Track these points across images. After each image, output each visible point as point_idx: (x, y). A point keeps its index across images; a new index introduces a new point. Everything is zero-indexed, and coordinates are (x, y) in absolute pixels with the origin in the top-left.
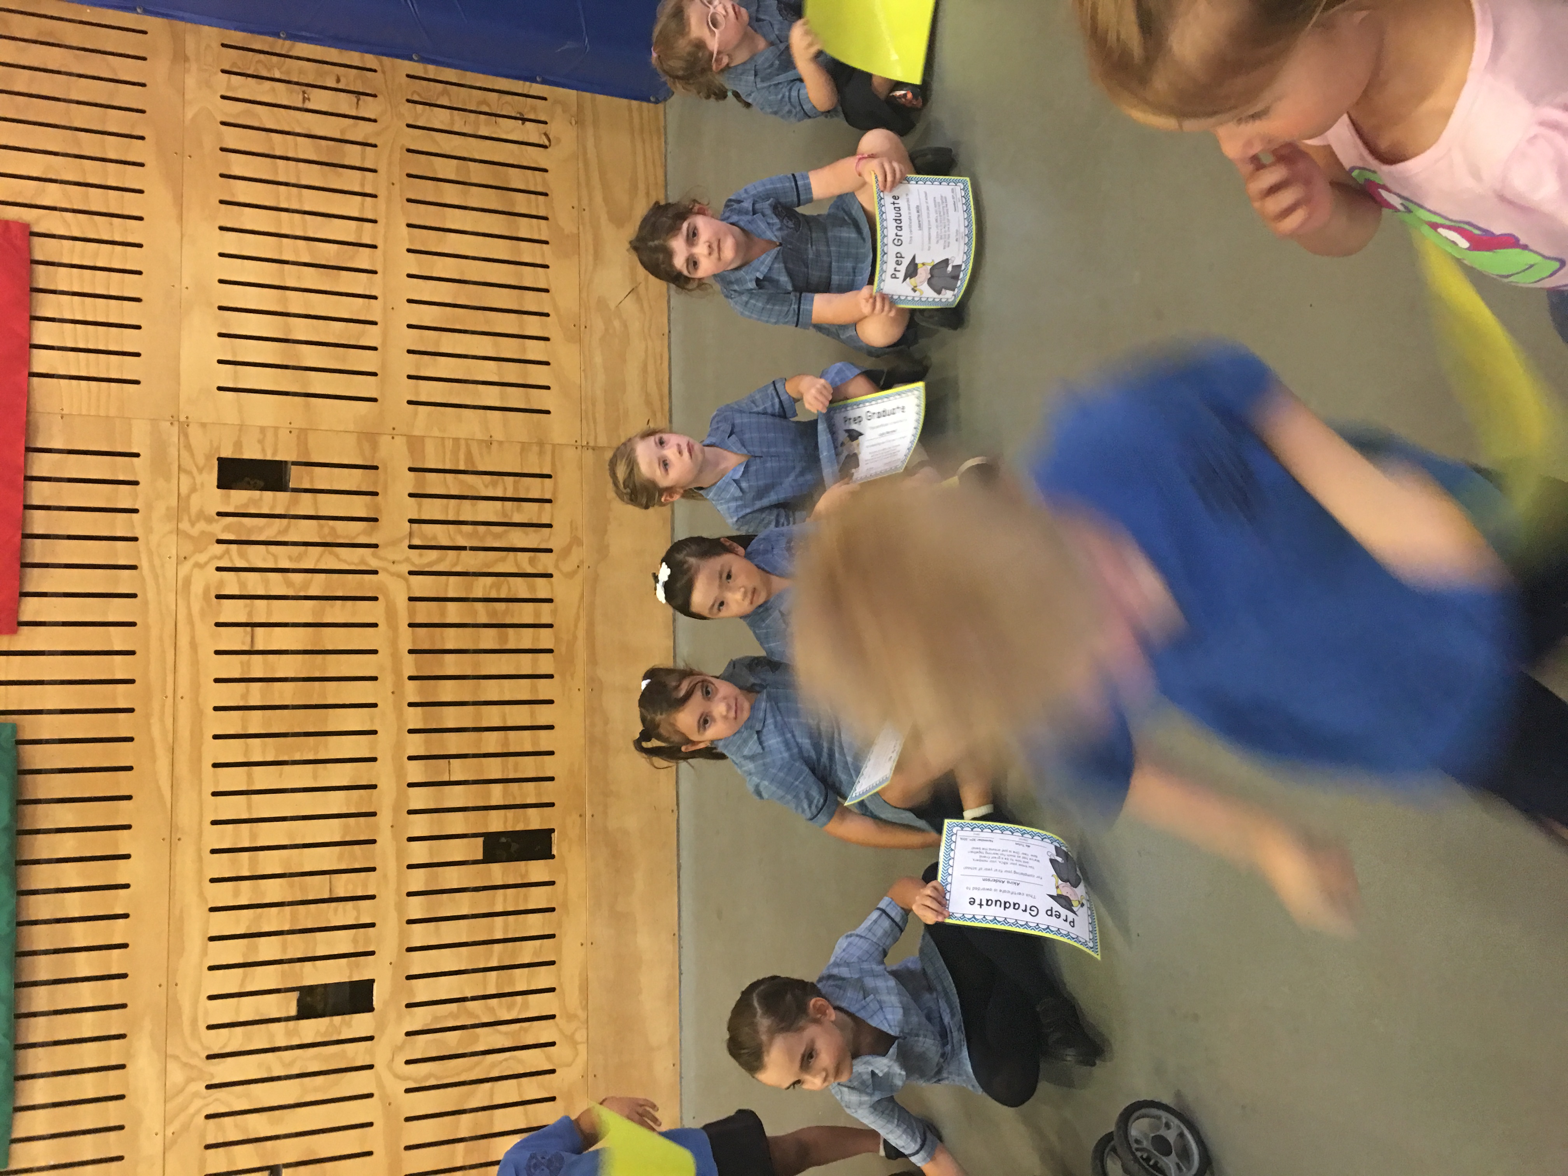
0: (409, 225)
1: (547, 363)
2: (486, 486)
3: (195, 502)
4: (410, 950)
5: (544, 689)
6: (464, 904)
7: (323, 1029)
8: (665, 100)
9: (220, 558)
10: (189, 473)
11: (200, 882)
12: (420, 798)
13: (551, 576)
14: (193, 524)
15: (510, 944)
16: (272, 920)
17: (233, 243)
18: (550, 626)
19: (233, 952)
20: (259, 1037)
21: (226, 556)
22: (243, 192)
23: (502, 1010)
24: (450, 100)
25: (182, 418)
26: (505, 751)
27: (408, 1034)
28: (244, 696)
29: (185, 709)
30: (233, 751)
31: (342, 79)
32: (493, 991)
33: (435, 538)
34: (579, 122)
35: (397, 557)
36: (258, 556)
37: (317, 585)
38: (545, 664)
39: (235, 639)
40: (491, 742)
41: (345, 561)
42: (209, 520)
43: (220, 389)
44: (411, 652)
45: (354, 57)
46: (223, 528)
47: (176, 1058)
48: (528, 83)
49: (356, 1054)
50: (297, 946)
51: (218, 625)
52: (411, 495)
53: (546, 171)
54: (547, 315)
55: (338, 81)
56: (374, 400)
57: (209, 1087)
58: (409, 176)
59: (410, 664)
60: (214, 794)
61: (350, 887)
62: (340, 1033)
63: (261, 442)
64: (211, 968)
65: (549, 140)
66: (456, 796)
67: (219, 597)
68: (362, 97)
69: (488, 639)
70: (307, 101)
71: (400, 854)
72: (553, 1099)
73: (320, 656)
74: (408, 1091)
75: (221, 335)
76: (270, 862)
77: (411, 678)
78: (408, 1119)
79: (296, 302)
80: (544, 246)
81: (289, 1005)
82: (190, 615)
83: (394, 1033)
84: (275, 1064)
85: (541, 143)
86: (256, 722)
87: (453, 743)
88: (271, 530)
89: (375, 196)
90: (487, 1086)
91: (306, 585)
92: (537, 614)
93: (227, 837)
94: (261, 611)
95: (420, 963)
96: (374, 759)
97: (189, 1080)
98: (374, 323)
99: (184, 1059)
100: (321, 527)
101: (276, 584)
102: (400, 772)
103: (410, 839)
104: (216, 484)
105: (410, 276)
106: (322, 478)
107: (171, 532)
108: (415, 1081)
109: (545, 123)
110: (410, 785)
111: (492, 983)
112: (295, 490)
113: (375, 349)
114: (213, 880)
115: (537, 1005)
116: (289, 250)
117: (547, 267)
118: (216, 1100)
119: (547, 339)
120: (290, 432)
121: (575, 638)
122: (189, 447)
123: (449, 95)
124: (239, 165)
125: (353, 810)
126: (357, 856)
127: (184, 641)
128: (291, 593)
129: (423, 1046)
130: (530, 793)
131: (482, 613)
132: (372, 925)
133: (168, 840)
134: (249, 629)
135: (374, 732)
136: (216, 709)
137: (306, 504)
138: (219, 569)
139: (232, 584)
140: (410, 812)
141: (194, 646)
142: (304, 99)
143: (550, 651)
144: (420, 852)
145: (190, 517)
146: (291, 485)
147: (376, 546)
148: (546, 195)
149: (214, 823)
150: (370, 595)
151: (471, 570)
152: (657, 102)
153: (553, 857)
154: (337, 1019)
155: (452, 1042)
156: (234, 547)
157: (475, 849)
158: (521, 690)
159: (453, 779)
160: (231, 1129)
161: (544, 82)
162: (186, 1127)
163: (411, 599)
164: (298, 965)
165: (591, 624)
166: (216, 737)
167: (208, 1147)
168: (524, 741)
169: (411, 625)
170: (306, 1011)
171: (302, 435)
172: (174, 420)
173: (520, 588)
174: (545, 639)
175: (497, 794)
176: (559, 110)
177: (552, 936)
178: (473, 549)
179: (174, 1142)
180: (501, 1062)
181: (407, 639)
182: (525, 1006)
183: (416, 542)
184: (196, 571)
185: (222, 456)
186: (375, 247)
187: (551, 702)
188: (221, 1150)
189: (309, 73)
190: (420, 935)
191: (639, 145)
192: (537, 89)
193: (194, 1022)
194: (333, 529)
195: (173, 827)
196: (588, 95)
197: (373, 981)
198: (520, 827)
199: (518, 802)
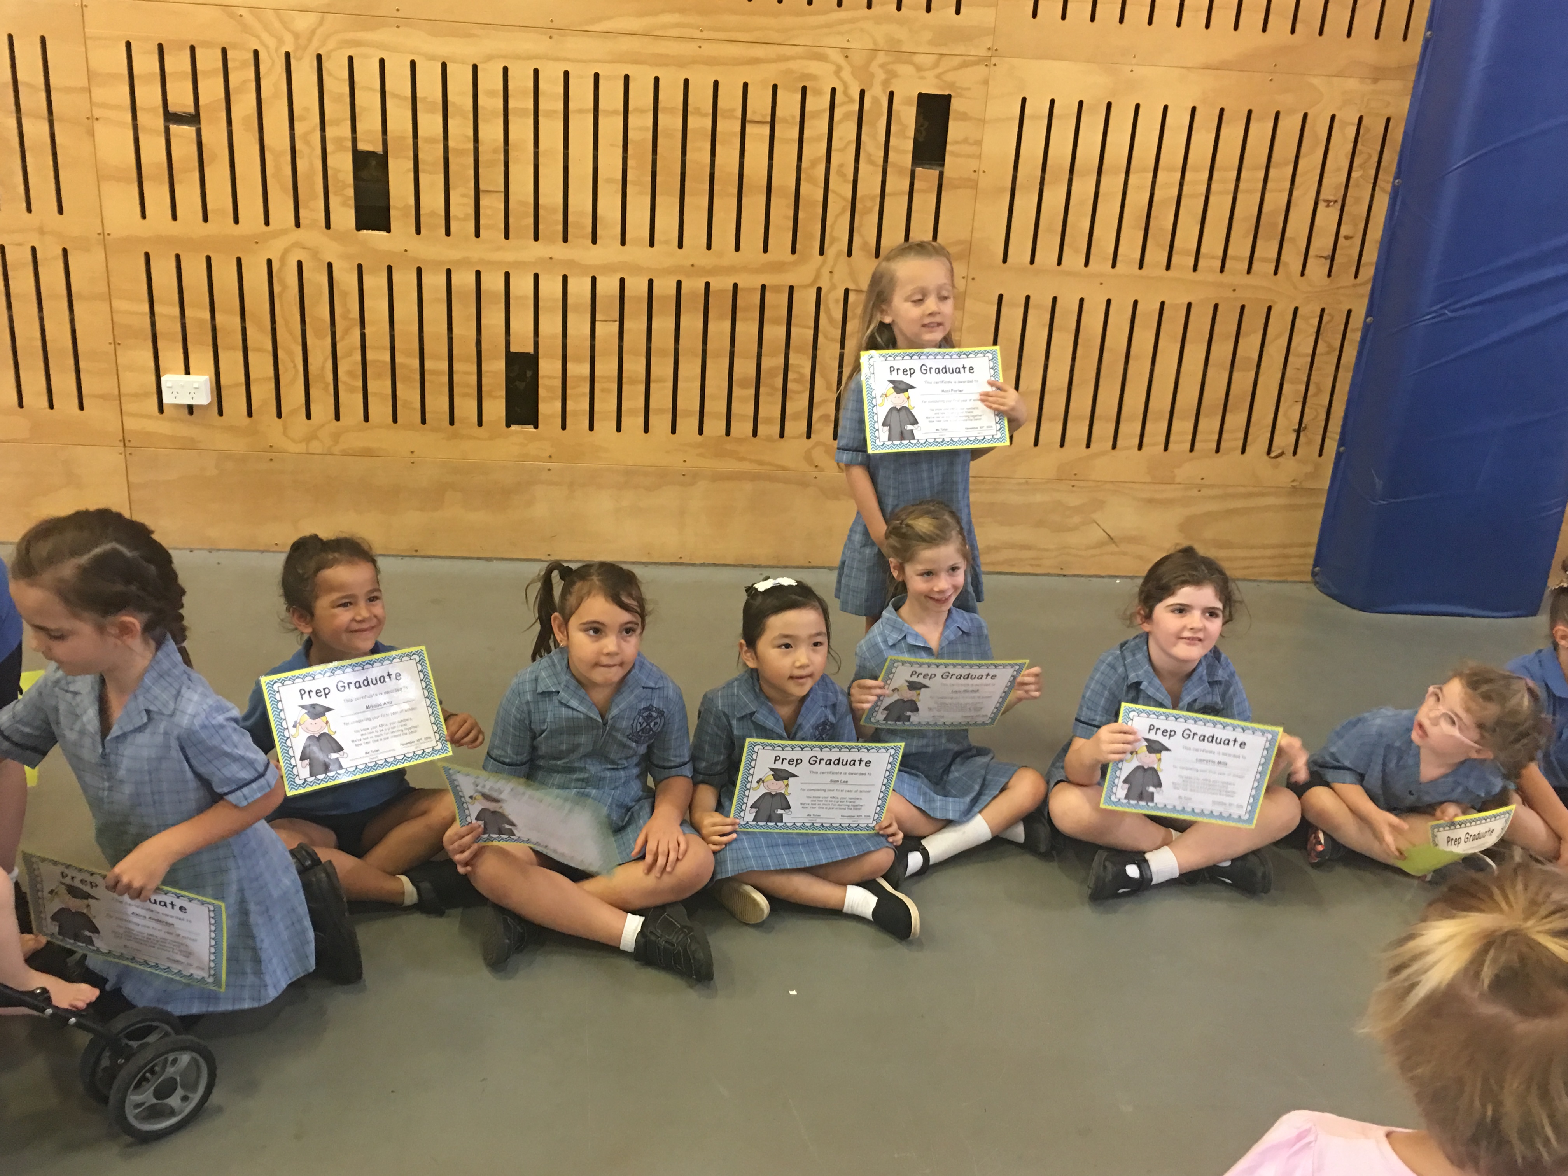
0: (1189, 305)
1: (1036, 443)
3: (905, 70)
4: (419, 271)
5: (688, 424)
6: (464, 330)
7: (341, 176)
8: (1316, 583)
9: (845, 93)
10: (936, 65)
11: (505, 57)
12: (579, 288)
13: (809, 436)
14: (882, 66)
15: (418, 377)
16: (460, 128)
17: (1178, 121)
18: (755, 434)
19: (429, 87)
20: (337, 110)
21: (846, 99)
22: (1232, 134)
23: (349, 363)
24: (1322, 354)
25: (994, 60)
26: (624, 380)
27: (330, 265)
28: (698, 112)
29: (688, 49)
30: (641, 97)
31: (1348, 242)
32: (369, 357)
34: (1295, 490)
35: (836, 275)
36: (845, 132)
37: (812, 192)
38: (715, 426)
39: (759, 105)
40: (635, 366)
41: (835, 222)
42: (886, 83)
43: (1024, 100)
44: (735, 286)
45: (1371, 255)
46: (877, 97)
47: (321, 23)
48: (1337, 437)
49: (313, 211)
50: (431, 154)
51: (775, 87)
53: (1243, 452)
54: (1088, 446)
55: (1347, 238)
56: (1005, 260)
57: (288, 55)
58: (1243, 307)
59: (721, 284)
60: (597, 76)
61: (489, 212)
62: (335, 194)
63: (965, 141)
64: (413, 64)
65: (1276, 457)
66: (579, 326)
67: (804, 89)
68: (1329, 261)
69: (745, 368)
70: (1326, 204)
71: (521, 265)
72: (250, 414)
73: (735, 191)
74: (269, 262)
75: (1081, 103)
76: (521, 130)
77: (707, 284)
78: (239, 261)
79: (1112, 184)
80: (1162, 446)
81: (369, 143)
82: (787, 59)
83: (331, 251)
84: (307, 125)
85: (1273, 448)
86: (670, 122)
87: (635, 326)
88: (873, 147)
89: (1222, 271)
90: (270, 347)
91: (812, 181)
92: (769, 421)
93: (551, 88)
94: (787, 133)
95: (405, 281)
96: (623, 243)
97: (297, 36)
98: (1087, 264)
99: (319, 32)
100: (872, 199)
101: (815, 150)
102: (609, 269)
103: (536, 276)
104: (923, 92)
105: (1136, 303)
106: (924, 202)
107: (875, 43)
108: (280, 270)
109: (1295, 453)
110: (594, 279)
111: (379, 355)
112: (913, 173)
113: (1059, 263)
114: (506, 70)
115: (352, 401)
116: (1168, 179)
117: (1140, 447)
118: (273, 62)
119: (1062, 445)
120: (975, 171)
121: (742, 459)
122: (964, 65)
123: (1328, 353)
124: (1261, 131)
125: (571, 219)
126: (522, 221)
127: (759, 52)
128: (804, 164)
129: (316, 279)
130: (578, 404)
131: (773, 362)
132: (448, 233)
133: (551, 25)
134: (769, 119)
135: (652, 244)
136: (686, 82)
137: (898, 184)
138: (833, 91)
139: (818, 103)
140: (565, 278)
141: (755, 61)
142: (1328, 201)
143: (728, 433)
144: (522, 286)
145: (888, 63)
146: (919, 170)
147: (850, 254)
148: (1217, 451)
149: (566, 74)
150: (798, 246)
151: (819, 352)
152: (1314, 574)
153: (508, 426)
154: (351, 192)
155: (319, 310)
156: (857, 107)
157: (522, 344)
158: (689, 400)
159: (598, 325)
160: (242, 76)
161: (1339, 455)
162: (246, 28)
163: (791, 288)
164: (411, 154)
165: (755, 477)
166: (657, 80)
167: (224, 51)
168: (634, 400)
169: (763, 287)
170: (361, 159)
171: (972, 184)
172: (994, 51)
173: (798, 404)
174: (742, 427)
175: (579, 369)
176: (1309, 469)
177: (424, 421)
178: (842, 357)
179: (231, 16)
180: (293, 361)
181: (750, 282)
182: (352, 390)
183: (852, 297)
184: (831, 68)
185: (953, 100)
186: (1168, 267)
187: (674, 431)
188: (220, 64)
189: (1357, 209)
190: (434, 282)
191: (1269, 552)
192: (1332, 446)
193: (358, 44)
194: (870, 210)
195: (566, 31)
196: (1323, 500)
197: (388, 230)
198: (541, 392)
199: (568, 391)
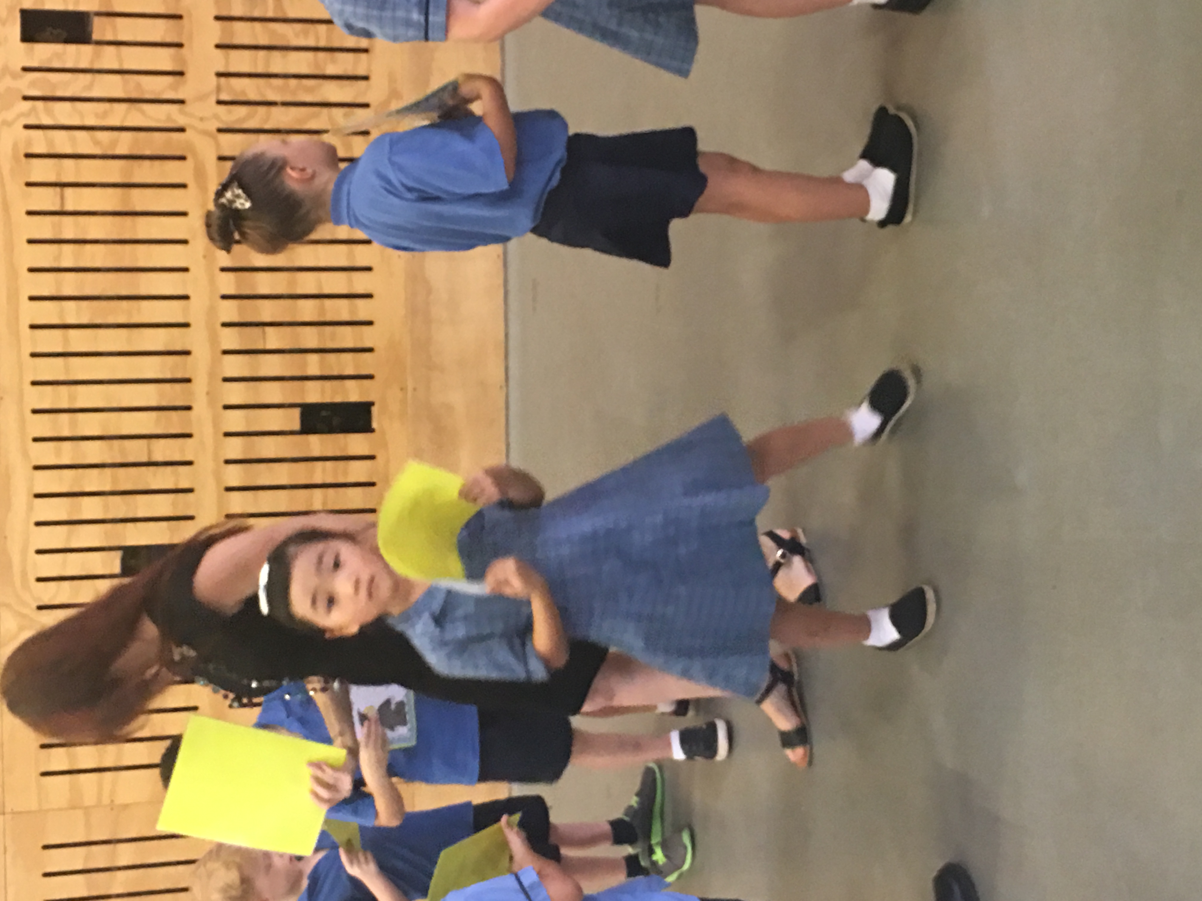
2: (297, 35)
4: (229, 516)
5: (362, 255)
6: (282, 474)
9: (27, 115)
11: (24, 441)
12: (234, 366)
14: (0, 80)
16: (92, 481)
19: (57, 510)
20: (86, 592)
21: (33, 114)
26: (322, 320)
33: (243, 92)
35: (204, 114)
36: (64, 113)
37: (125, 143)
39: (46, 199)
40: (307, 310)
41: (151, 118)
42: (14, 76)
46: (29, 84)
47: (9, 607)
50: (118, 507)
51: (29, 184)
52: (218, 46)
60: (34, 355)
61: (168, 452)
64: (38, 524)
66: (271, 365)
67: (28, 156)
71: (216, 423)
73: (130, 218)
76: (89, 425)
81: (114, 563)
86: (70, 284)
87: (267, 310)
88: (77, 85)
91: (114, 143)
93: (47, 397)
94: (70, 171)
96: (187, 325)
99: (17, 608)
100: (128, 82)
101: (83, 143)
102: (214, 339)
103: (227, 407)
104: (20, 37)
106: (126, 30)
110: (226, 352)
112: (99, 43)
114: (36, 440)
125: (168, 376)
126: (174, 422)
128: (98, 152)
130: (348, 364)
132: (190, 490)
134: (58, 189)
135: (186, 297)
136: (32, 270)
137: (110, 58)
138: (27, 127)
139: (40, 142)
140: (226, 380)
141: (5, 206)
144: (236, 420)
146: (95, 36)
147: (182, 102)
149: (34, 383)
150: (178, 154)
151: (283, 128)
153: (372, 431)
156: (40, 104)
157: (292, 419)
158: (338, 256)
159: (268, 347)
163: (218, 158)
164: (120, 525)
168: (341, 310)
170: (130, 569)
175: (314, 364)
177: (372, 511)
178: (285, 104)
183: (224, 97)
184: (5, 129)
185: (25, 7)
187: (369, 269)
190: (238, 502)
193: (24, 574)
194: (139, 85)
198: (338, 399)
199: (335, 373)
